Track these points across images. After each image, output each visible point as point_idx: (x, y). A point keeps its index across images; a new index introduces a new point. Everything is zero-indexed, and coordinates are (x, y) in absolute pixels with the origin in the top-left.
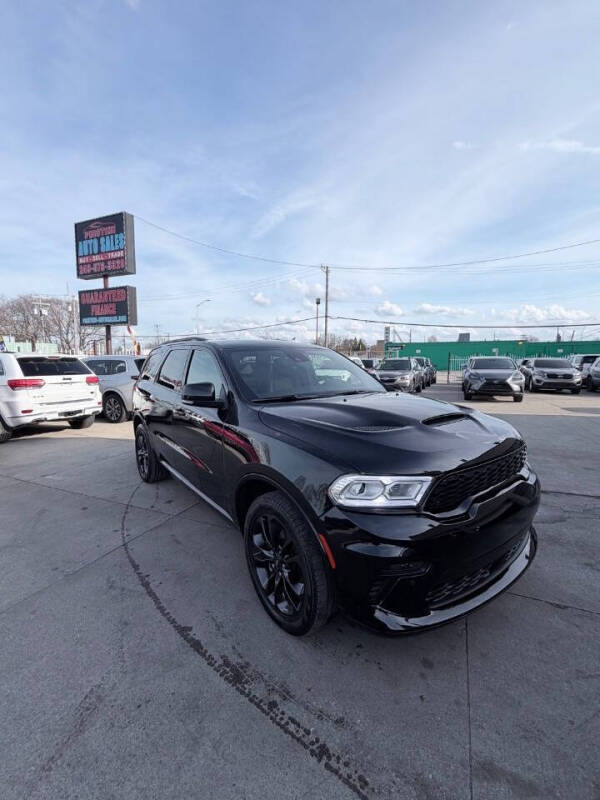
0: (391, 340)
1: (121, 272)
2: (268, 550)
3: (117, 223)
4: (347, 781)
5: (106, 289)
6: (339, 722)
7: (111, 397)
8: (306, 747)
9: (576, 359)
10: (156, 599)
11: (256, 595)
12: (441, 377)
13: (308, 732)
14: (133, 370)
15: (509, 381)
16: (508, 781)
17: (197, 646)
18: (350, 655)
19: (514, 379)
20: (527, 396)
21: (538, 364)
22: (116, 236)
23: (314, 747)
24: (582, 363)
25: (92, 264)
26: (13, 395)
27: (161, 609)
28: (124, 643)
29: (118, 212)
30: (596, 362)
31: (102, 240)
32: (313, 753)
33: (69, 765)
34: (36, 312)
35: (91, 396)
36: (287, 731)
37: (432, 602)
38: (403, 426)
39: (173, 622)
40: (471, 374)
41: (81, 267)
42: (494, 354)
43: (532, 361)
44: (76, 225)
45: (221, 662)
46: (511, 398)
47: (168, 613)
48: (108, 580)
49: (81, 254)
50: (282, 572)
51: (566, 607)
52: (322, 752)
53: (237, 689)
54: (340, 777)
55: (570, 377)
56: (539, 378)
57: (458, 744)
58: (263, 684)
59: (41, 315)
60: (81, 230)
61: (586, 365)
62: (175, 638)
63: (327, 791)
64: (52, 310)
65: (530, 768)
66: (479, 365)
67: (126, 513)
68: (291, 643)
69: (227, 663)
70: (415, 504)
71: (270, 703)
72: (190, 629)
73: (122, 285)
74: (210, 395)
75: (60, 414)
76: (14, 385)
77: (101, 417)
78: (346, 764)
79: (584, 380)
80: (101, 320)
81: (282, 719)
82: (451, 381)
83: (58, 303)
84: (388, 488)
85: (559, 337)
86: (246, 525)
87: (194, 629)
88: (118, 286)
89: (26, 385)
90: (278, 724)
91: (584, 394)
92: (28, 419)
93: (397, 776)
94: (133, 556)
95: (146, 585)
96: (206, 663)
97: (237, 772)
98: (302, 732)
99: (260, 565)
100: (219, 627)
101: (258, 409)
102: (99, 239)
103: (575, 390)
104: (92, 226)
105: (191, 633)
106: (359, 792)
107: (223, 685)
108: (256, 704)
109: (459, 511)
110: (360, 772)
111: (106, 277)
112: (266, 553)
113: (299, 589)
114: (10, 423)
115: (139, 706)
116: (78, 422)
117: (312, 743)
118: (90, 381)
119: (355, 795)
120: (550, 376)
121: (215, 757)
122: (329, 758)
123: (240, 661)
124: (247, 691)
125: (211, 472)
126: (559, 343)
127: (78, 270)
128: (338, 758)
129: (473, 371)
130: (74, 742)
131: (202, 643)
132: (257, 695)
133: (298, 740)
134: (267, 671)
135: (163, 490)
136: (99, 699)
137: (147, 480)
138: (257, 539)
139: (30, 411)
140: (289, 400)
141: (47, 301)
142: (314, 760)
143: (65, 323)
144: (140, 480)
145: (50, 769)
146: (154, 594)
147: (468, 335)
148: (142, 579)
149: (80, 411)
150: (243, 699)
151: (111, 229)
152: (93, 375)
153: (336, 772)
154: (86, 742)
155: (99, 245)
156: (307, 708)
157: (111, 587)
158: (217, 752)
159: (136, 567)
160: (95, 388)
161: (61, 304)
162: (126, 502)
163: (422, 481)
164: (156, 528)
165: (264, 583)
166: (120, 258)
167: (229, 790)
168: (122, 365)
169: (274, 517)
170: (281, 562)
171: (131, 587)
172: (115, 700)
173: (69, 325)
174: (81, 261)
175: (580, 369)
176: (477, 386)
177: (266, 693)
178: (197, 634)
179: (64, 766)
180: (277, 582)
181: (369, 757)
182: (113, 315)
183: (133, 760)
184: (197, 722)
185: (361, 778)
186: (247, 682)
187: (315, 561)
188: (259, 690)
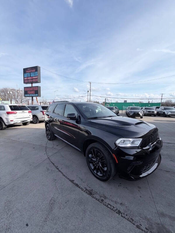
0: (106, 102)
1: (37, 82)
2: (94, 158)
3: (36, 69)
4: (128, 220)
5: (32, 87)
6: (121, 204)
7: (35, 116)
8: (115, 211)
9: (154, 107)
10: (62, 173)
11: (90, 171)
12: (120, 112)
13: (114, 207)
14: (41, 109)
15: (139, 113)
16: (168, 217)
17: (77, 185)
18: (119, 186)
19: (141, 113)
20: (144, 117)
21: (146, 109)
22: (35, 72)
23: (117, 211)
24: (156, 109)
25: (28, 80)
26: (8, 116)
27: (64, 175)
28: (57, 185)
29: (36, 66)
30: (160, 108)
31: (31, 73)
32: (117, 213)
33: (51, 220)
34: (8, 92)
35: (30, 116)
36: (108, 207)
37: (141, 171)
38: (130, 125)
39: (68, 179)
40: (130, 111)
41: (25, 81)
42: (133, 106)
43: (144, 108)
44: (24, 69)
45: (85, 189)
46: (140, 117)
47: (66, 177)
48: (47, 167)
49: (25, 77)
50: (99, 164)
51: (169, 172)
52: (119, 212)
53: (92, 196)
54: (126, 219)
55: (153, 112)
56: (146, 112)
57: (153, 208)
58: (98, 195)
59: (10, 93)
60: (25, 70)
61: (157, 109)
62: (70, 183)
63: (124, 223)
64: (13, 92)
65: (173, 214)
66: (132, 109)
67: (46, 149)
68: (102, 183)
69: (86, 190)
70: (138, 146)
71: (102, 200)
72: (74, 181)
73: (37, 86)
74: (74, 117)
75: (21, 121)
76: (8, 113)
77: (32, 122)
78: (127, 215)
79: (157, 113)
80: (30, 95)
81: (106, 204)
82: (123, 113)
83: (14, 90)
84: (131, 142)
85: (149, 102)
86: (87, 152)
87: (75, 181)
88: (35, 86)
89: (12, 113)
90: (105, 205)
91: (157, 117)
92: (12, 123)
93: (140, 218)
94: (52, 161)
95: (58, 169)
96: (81, 190)
97: (99, 219)
98: (112, 207)
99: (91, 163)
100: (82, 180)
101: (90, 121)
102: (30, 73)
103: (155, 115)
104: (28, 69)
105: (74, 182)
106: (132, 222)
107: (88, 196)
108: (98, 200)
109: (147, 147)
110: (131, 217)
111: (32, 83)
112: (93, 159)
113: (105, 169)
114: (7, 124)
115: (66, 203)
116: (25, 123)
117: (116, 210)
118: (29, 112)
119: (131, 223)
120: (149, 112)
121: (91, 215)
122: (121, 214)
123: (90, 189)
124: (94, 197)
125: (75, 138)
126: (149, 103)
127: (24, 81)
128: (124, 214)
129: (130, 110)
130: (51, 213)
131: (78, 184)
132: (97, 198)
133: (112, 209)
134: (98, 191)
135: (55, 142)
136: (54, 201)
137: (50, 140)
138: (90, 155)
139: (13, 121)
140: (96, 118)
141: (12, 90)
142: (118, 215)
143: (16, 95)
144: (47, 140)
145: (46, 221)
146: (61, 171)
147: (126, 101)
148: (56, 167)
149: (26, 121)
150: (94, 199)
151: (34, 70)
152: (30, 110)
153: (124, 217)
154: (54, 213)
155: (30, 75)
156: (112, 201)
157: (48, 170)
158: (91, 214)
159: (53, 164)
160: (31, 114)
161: (15, 90)
162: (45, 146)
163: (140, 140)
164: (56, 153)
165: (93, 168)
166: (36, 78)
167: (97, 224)
168: (37, 108)
169: (96, 150)
170: (99, 162)
171: (54, 170)
172: (59, 201)
173: (17, 96)
174: (25, 79)
175: (156, 110)
176: (131, 114)
177: (99, 197)
178: (76, 182)
179: (50, 220)
180: (97, 167)
181: (132, 213)
182: (34, 94)
183: (69, 217)
184: (83, 206)
185: (131, 219)
186: (94, 194)
187: (111, 161)
188: (97, 197)
